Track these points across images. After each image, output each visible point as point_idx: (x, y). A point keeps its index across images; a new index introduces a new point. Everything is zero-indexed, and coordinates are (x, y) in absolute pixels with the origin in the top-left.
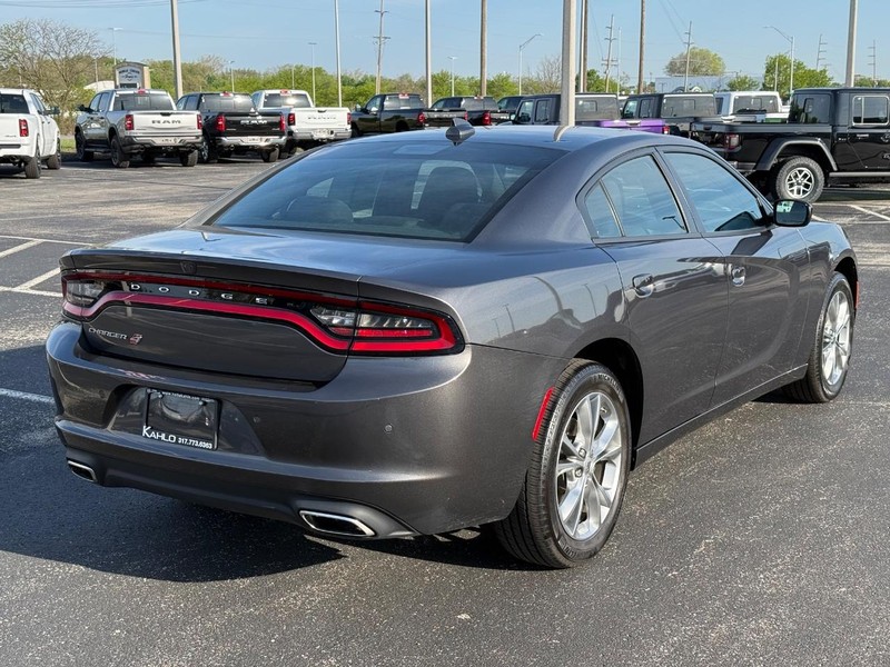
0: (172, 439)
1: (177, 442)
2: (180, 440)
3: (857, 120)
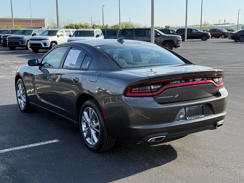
2: (197, 117)
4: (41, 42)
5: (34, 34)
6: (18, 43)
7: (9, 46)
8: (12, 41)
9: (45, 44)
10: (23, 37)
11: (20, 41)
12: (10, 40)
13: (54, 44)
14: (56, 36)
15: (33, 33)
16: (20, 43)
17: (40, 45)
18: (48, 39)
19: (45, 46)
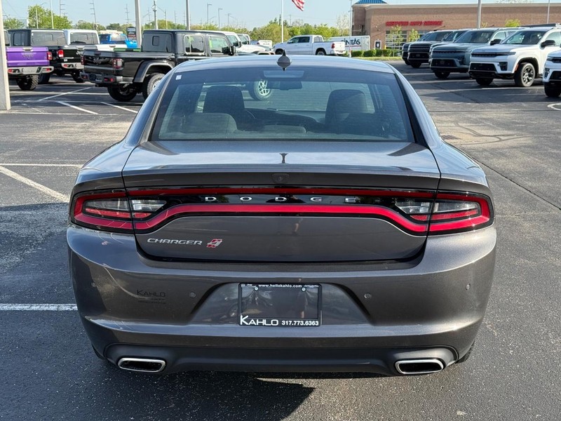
0: (275, 322)
1: (280, 325)
2: (284, 323)
3: (188, 50)
4: (495, 62)
5: (496, 42)
6: (452, 63)
7: (434, 70)
8: (443, 57)
9: (504, 66)
10: (466, 48)
11: (459, 58)
12: (438, 54)
13: (528, 65)
14: (538, 46)
15: (493, 39)
16: (457, 62)
17: (492, 67)
18: (514, 53)
19: (502, 69)
